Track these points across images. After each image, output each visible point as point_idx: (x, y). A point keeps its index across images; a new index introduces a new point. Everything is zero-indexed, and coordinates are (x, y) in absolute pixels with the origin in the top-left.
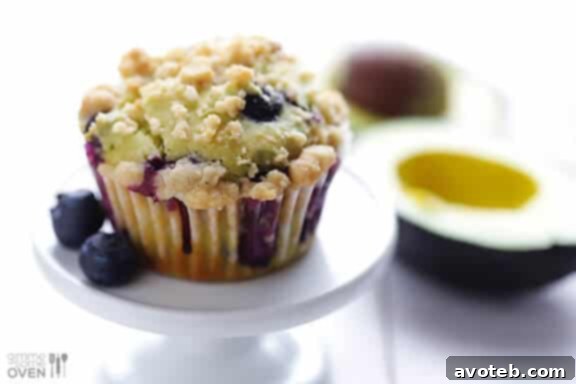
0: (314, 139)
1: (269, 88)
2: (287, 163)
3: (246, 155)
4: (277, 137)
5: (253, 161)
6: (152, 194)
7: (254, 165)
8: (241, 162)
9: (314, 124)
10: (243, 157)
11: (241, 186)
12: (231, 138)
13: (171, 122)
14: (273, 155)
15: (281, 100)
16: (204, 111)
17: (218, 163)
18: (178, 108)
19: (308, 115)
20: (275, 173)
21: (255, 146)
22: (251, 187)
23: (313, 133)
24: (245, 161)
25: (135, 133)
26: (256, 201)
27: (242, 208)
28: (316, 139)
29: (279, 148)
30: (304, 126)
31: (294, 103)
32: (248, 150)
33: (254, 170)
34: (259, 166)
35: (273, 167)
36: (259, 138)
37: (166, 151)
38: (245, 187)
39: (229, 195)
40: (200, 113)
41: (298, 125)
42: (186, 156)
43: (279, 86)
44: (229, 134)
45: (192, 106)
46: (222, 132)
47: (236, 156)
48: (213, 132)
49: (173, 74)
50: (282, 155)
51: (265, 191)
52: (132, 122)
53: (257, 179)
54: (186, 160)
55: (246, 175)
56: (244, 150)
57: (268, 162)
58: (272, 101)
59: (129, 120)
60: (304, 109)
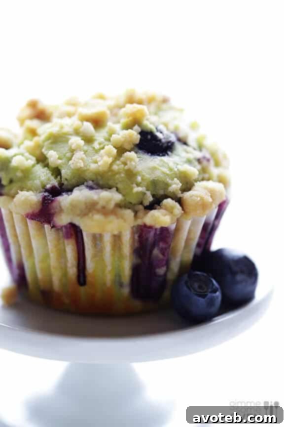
0: (204, 175)
1: (161, 127)
2: (180, 195)
3: (141, 183)
4: (171, 170)
5: (148, 190)
6: (49, 221)
7: (149, 194)
8: (137, 189)
9: (205, 163)
10: (138, 185)
11: (136, 213)
12: (126, 167)
13: (68, 155)
14: (167, 185)
15: (173, 138)
16: (100, 144)
17: (114, 189)
18: (76, 141)
19: (199, 155)
20: (168, 202)
21: (149, 177)
22: (146, 214)
23: (204, 170)
24: (140, 189)
25: (33, 166)
26: (150, 227)
27: (136, 237)
28: (206, 176)
29: (173, 179)
30: (196, 163)
31: (185, 143)
32: (142, 179)
33: (150, 198)
34: (153, 196)
35: (166, 197)
36: (154, 169)
37: (63, 181)
38: (140, 214)
39: (125, 221)
40: (96, 145)
41: (189, 162)
42: (83, 184)
43: (171, 127)
44: (125, 164)
45: (89, 140)
46: (118, 162)
47: (132, 184)
48: (110, 160)
49: (70, 115)
50: (175, 186)
51: (160, 218)
52: (31, 157)
53: (151, 207)
54: (83, 187)
55: (141, 203)
56: (139, 179)
57: (161, 192)
58: (164, 138)
59: (27, 154)
60: (195, 149)
